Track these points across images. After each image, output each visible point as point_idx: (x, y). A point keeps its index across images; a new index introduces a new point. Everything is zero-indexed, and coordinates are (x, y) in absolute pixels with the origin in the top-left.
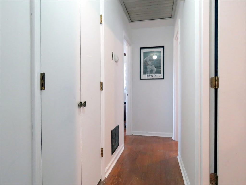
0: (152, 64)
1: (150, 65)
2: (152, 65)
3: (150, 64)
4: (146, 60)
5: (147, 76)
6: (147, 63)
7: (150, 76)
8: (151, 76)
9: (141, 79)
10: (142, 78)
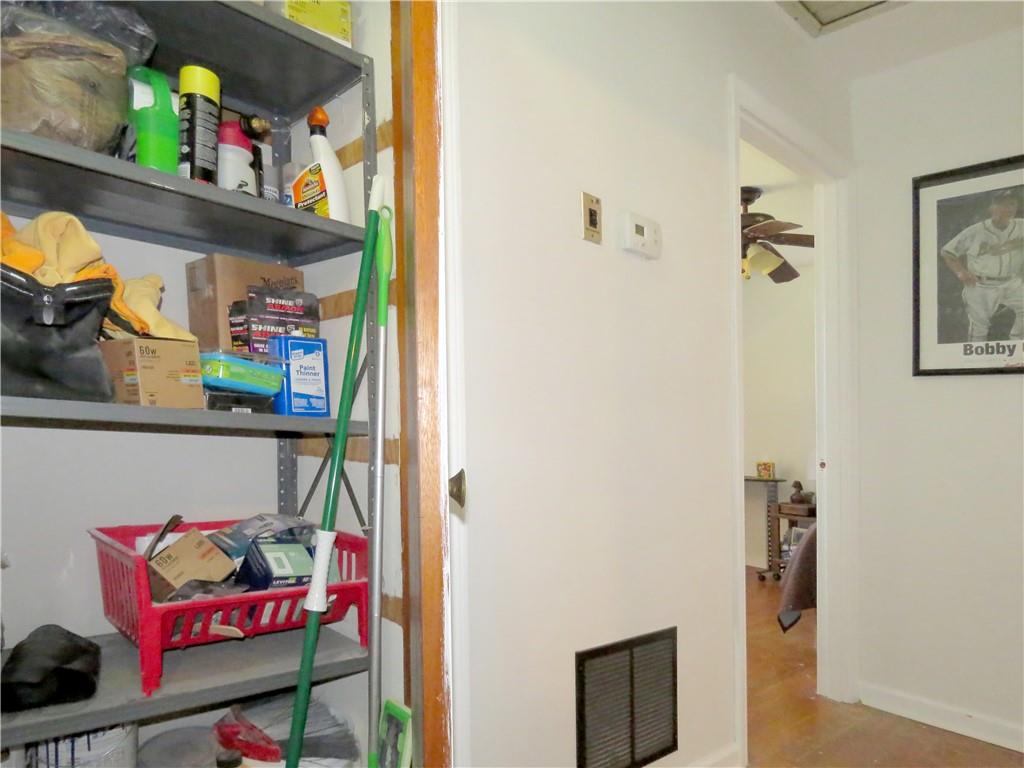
0: (1004, 274)
1: (989, 278)
2: (1006, 279)
3: (986, 272)
4: (956, 249)
5: (968, 351)
6: (966, 267)
7: (988, 350)
8: (1000, 350)
9: (918, 372)
10: (924, 366)
